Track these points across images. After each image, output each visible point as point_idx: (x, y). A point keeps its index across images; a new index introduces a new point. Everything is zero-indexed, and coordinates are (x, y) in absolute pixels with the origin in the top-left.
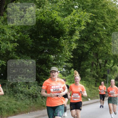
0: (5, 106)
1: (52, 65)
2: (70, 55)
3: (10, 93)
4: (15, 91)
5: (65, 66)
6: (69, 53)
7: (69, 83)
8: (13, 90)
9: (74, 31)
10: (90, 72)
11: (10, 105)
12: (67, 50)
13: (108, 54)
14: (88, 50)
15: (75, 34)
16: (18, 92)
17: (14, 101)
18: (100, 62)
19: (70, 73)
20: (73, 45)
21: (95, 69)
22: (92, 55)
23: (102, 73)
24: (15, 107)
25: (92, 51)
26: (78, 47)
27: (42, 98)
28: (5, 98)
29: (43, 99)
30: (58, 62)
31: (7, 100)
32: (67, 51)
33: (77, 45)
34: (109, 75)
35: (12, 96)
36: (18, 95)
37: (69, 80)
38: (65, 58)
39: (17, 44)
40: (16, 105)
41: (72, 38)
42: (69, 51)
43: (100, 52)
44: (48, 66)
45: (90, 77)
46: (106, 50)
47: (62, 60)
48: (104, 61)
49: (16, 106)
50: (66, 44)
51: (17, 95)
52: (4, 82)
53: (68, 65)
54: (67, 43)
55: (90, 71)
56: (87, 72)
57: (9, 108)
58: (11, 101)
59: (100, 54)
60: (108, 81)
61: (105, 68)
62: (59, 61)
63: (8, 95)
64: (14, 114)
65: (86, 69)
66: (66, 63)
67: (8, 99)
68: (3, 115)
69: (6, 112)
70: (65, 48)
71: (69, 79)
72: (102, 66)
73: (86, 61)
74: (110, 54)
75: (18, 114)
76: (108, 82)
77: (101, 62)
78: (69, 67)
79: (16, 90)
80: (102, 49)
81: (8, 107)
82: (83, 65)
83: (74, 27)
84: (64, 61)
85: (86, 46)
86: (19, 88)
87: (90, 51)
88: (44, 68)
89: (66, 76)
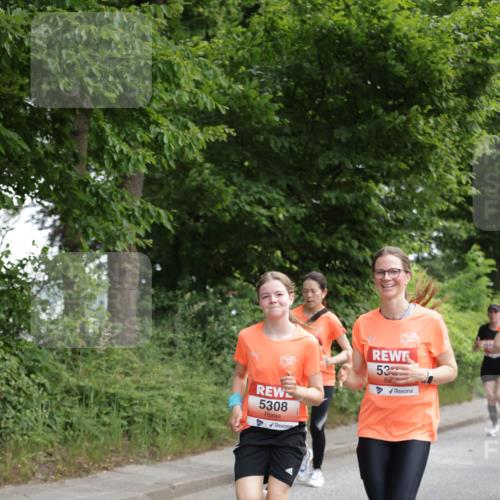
0: (169, 405)
1: (383, 228)
2: (464, 182)
3: (194, 350)
4: (215, 341)
5: (441, 235)
6: (459, 173)
7: (458, 308)
8: (205, 335)
9: (486, 75)
11: (193, 401)
12: (448, 162)
15: (488, 89)
16: (228, 347)
17: (209, 384)
19: (462, 266)
20: (477, 138)
24: (216, 413)
28: (171, 372)
30: (407, 213)
31: (178, 382)
32: (453, 165)
35: (202, 364)
36: (229, 358)
37: (459, 295)
38: (443, 196)
39: (227, 131)
40: (219, 402)
41: (471, 109)
42: (458, 163)
44: (363, 233)
47: (428, 204)
49: (216, 409)
50: (444, 135)
51: (225, 361)
52: (166, 302)
53: (455, 228)
54: (449, 129)
57: (186, 417)
58: (198, 384)
62: (415, 211)
63: (184, 357)
64: (209, 446)
66: (446, 220)
67: (184, 376)
68: (157, 447)
69: (174, 432)
70: (439, 150)
71: (458, 291)
75: (228, 442)
78: (459, 238)
79: (219, 338)
81: (182, 410)
83: (485, 59)
84: (435, 212)
86: (234, 328)
89: (446, 277)
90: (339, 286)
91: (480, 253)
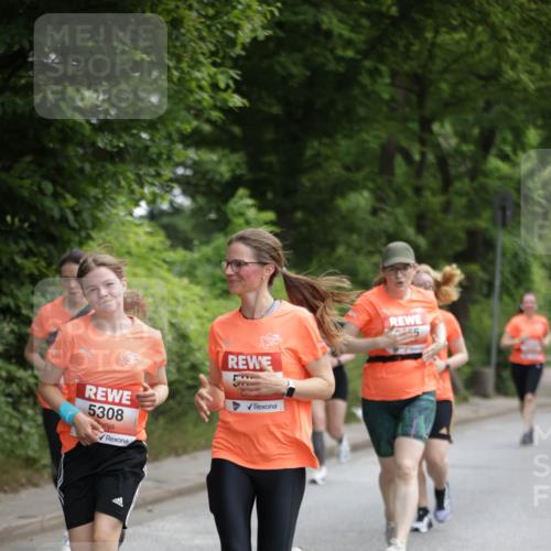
1: (92, 163)
2: (222, 85)
5: (189, 172)
6: (213, 70)
7: (217, 292)
10: (371, 219)
12: (194, 52)
13: (503, 81)
14: (357, 52)
18: (441, 140)
19: (223, 224)
20: (243, 11)
21: (409, 191)
22: (384, 89)
23: (456, 224)
25: (381, 58)
26: (281, 34)
27: (15, 405)
29: (22, 408)
32: (202, 58)
33: (277, 13)
34: (511, 233)
38: (188, 108)
42: (213, 54)
43: (445, 70)
44: (59, 170)
45: (371, 253)
46: (484, 53)
48: (476, 131)
53: (212, 161)
55: (369, 208)
56: (343, 218)
59: (444, 86)
60: (497, 283)
61: (475, 184)
62: (145, 136)
65: (343, 195)
72: (459, 168)
73: (339, 136)
74: (517, 82)
76: (503, 285)
77: (454, 141)
78: (217, 177)
80: (458, 42)
82: (316, 166)
84: (175, 136)
85: (335, 21)
87: (368, 64)
88: (27, 183)
89: (196, 242)
90: (19, 260)
91: (250, 202)
